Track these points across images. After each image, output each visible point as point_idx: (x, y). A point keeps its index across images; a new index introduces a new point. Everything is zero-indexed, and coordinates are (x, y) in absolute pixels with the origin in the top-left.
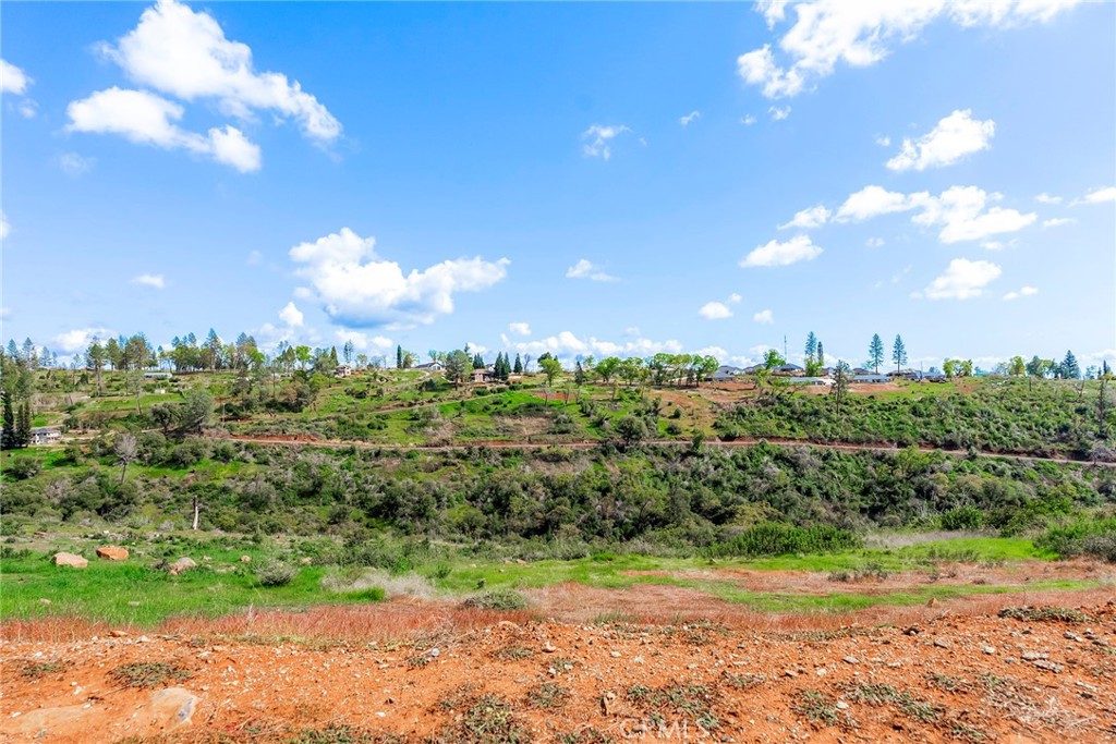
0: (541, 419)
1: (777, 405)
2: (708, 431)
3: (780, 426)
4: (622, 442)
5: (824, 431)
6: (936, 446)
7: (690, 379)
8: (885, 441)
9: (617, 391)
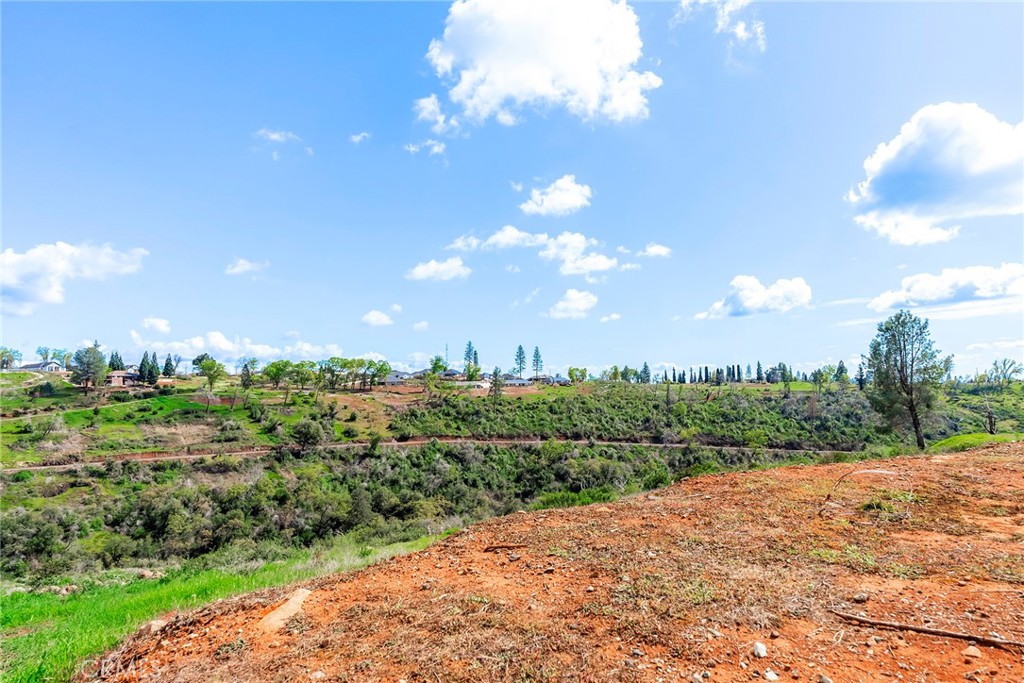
1: (444, 407)
2: (385, 433)
3: (447, 426)
4: (297, 447)
5: (484, 429)
6: (567, 438)
7: (364, 383)
8: (531, 435)
9: (290, 396)
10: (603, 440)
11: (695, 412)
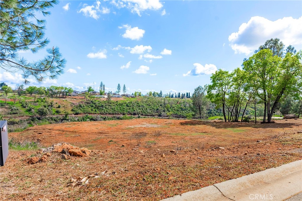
0: (4, 109)
1: (91, 104)
2: (70, 112)
3: (92, 110)
4: (39, 116)
5: (104, 111)
6: (131, 114)
7: (63, 95)
8: (120, 113)
9: (36, 99)
10: (143, 115)
11: (173, 107)
